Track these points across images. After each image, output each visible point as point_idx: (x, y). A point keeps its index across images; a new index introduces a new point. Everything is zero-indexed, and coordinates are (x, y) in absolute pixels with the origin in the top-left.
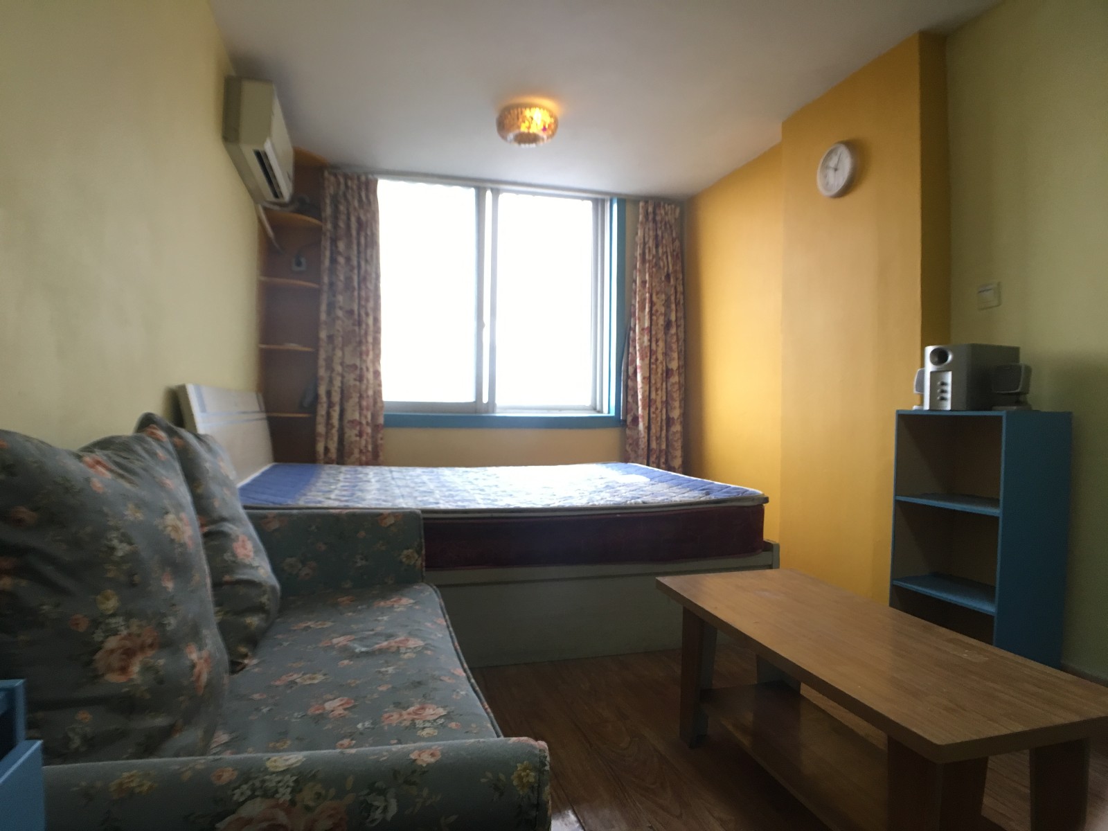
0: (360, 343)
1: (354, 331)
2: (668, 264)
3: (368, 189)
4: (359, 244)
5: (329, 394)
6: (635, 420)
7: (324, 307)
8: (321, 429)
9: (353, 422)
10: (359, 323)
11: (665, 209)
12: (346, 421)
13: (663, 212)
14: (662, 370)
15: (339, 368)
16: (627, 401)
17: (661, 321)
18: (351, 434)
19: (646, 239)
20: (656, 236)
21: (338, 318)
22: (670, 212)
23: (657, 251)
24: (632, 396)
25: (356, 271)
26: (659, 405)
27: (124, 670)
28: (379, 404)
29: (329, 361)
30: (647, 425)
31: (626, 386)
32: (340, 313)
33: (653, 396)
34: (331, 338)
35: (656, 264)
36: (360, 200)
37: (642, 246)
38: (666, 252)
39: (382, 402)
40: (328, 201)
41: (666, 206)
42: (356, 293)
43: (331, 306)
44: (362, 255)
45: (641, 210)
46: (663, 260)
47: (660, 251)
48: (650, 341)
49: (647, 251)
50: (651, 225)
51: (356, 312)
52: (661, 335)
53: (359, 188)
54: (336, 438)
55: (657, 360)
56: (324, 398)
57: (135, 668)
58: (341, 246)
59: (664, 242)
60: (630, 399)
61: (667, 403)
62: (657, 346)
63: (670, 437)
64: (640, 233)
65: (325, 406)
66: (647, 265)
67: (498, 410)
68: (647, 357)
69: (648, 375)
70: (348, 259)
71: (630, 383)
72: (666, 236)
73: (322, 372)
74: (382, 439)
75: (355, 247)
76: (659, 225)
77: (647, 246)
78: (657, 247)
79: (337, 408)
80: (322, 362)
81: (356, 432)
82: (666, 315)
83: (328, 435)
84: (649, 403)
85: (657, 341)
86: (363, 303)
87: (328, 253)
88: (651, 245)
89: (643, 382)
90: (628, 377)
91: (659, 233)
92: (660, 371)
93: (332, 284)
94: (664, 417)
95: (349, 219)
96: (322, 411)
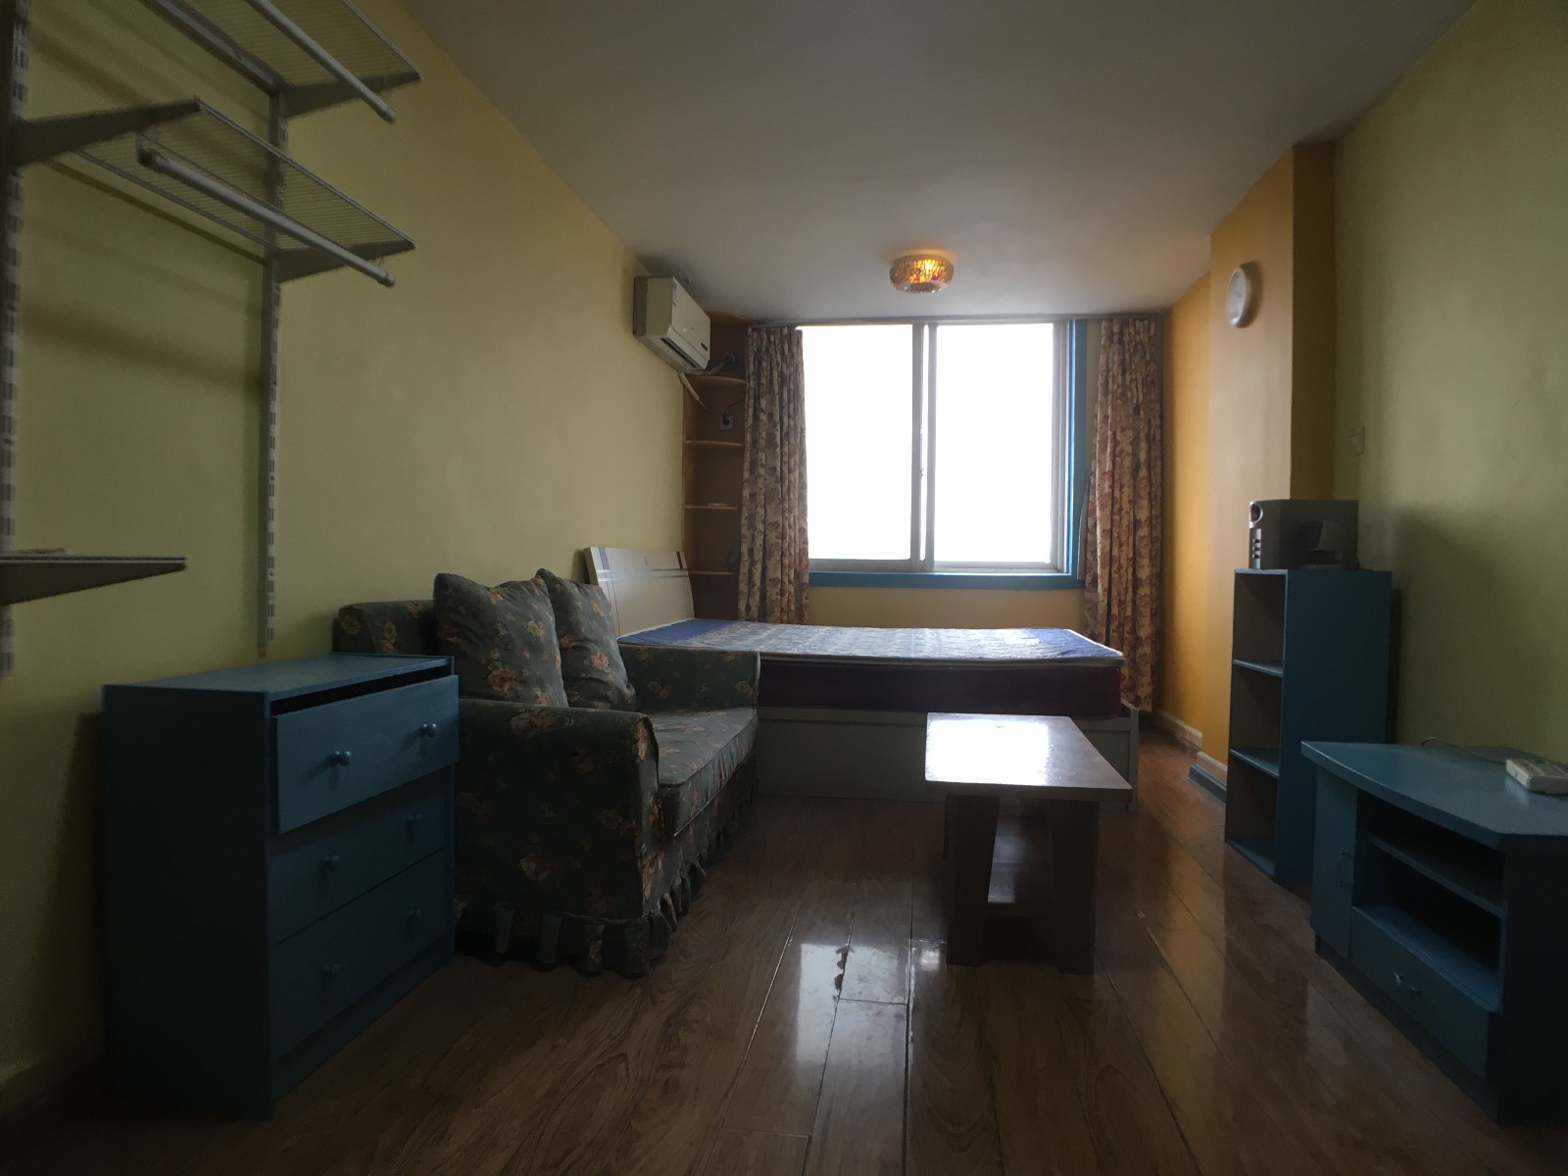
0: (782, 500)
1: (776, 488)
2: (1138, 394)
3: (793, 341)
4: (781, 399)
5: (751, 551)
6: (1094, 582)
7: (747, 465)
8: (743, 587)
9: (774, 580)
10: (782, 480)
11: (1135, 326)
12: (768, 579)
13: (1132, 331)
14: (1129, 521)
15: (761, 527)
16: (1086, 558)
17: (1128, 462)
18: (773, 592)
19: (1110, 366)
20: (1123, 363)
21: (760, 475)
22: (1142, 330)
23: (1124, 379)
24: (1092, 552)
25: (778, 427)
26: (1124, 563)
27: (501, 686)
28: (804, 563)
29: (752, 518)
30: (1107, 586)
31: (1085, 541)
32: (762, 471)
33: (1115, 552)
34: (753, 496)
35: (1123, 394)
36: (783, 354)
37: (1105, 374)
38: (1136, 380)
39: (808, 560)
40: (751, 358)
41: (1137, 322)
42: (778, 450)
43: (754, 464)
44: (785, 410)
45: (1103, 332)
46: (1131, 389)
47: (1128, 378)
48: (1112, 487)
49: (1110, 380)
50: (1115, 348)
51: (779, 469)
52: (1127, 479)
53: (781, 342)
54: (757, 597)
55: (1121, 509)
56: (746, 556)
57: (506, 687)
58: (763, 403)
59: (1133, 367)
60: (1089, 556)
61: (1134, 562)
62: (1122, 493)
63: (1138, 602)
64: (1102, 358)
65: (747, 564)
66: (1110, 397)
67: (935, 569)
68: (1107, 506)
69: (1109, 527)
70: (771, 415)
71: (1090, 538)
72: (1137, 359)
73: (744, 530)
74: (806, 598)
75: (777, 403)
76: (1127, 347)
77: (1111, 374)
78: (1124, 374)
79: (759, 566)
80: (744, 521)
81: (778, 590)
82: (1135, 455)
83: (750, 593)
84: (1110, 560)
85: (1122, 486)
86: (786, 459)
87: (751, 411)
88: (1115, 373)
89: (1102, 536)
90: (1087, 530)
91: (1127, 357)
92: (1125, 522)
93: (755, 442)
94: (1130, 577)
95: (771, 373)
96: (744, 569)
